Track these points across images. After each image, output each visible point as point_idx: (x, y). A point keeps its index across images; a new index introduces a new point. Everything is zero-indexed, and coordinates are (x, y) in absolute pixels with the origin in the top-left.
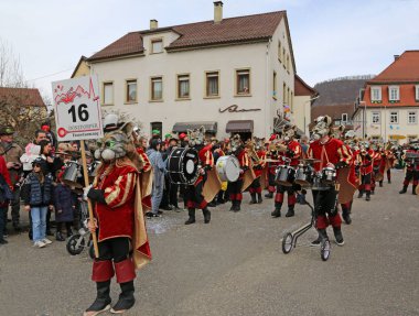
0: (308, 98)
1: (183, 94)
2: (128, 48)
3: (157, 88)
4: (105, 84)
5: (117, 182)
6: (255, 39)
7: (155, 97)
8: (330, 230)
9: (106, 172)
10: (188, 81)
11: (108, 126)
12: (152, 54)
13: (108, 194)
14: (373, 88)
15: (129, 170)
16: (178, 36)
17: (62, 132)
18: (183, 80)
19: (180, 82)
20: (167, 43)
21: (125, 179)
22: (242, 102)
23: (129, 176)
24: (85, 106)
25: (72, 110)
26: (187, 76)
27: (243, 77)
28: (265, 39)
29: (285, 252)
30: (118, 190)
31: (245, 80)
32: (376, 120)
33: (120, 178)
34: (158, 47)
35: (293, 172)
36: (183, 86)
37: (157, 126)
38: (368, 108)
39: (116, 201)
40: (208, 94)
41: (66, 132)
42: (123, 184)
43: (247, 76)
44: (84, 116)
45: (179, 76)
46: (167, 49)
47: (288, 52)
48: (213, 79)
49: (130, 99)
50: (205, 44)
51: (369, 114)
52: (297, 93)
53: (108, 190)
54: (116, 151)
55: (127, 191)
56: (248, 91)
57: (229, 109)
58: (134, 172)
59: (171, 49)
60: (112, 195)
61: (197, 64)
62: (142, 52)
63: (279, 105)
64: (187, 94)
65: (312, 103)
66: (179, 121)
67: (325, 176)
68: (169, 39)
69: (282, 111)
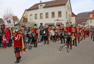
0: (75, 17)
1: (47, 17)
2: (35, 7)
3: (41, 16)
4: (31, 15)
5: (17, 36)
6: (62, 5)
7: (41, 18)
8: (69, 46)
9: (16, 34)
10: (48, 14)
11: (16, 24)
12: (40, 8)
13: (15, 38)
14: (90, 15)
15: (20, 33)
16: (46, 4)
17: (6, 26)
18: (47, 14)
19: (46, 14)
20: (43, 6)
21: (19, 35)
22: (60, 19)
23: (20, 35)
24: (10, 20)
25: (8, 21)
26: (48, 13)
27: (60, 13)
28: (65, 5)
29: (60, 50)
30: (18, 37)
31: (60, 14)
32: (91, 22)
33: (18, 35)
34: (41, 7)
35: (62, 33)
36: (47, 15)
37: (41, 24)
38: (89, 19)
39: (17, 40)
40: (52, 17)
41: (7, 26)
42: (19, 36)
43: (61, 13)
44: (10, 22)
45: (46, 13)
46: (43, 7)
47: (70, 7)
48: (53, 13)
49: (36, 18)
50: (52, 6)
51: (89, 21)
52: (72, 16)
53: (16, 37)
54: (18, 30)
55: (19, 38)
56: (61, 16)
57: (57, 20)
58: (21, 34)
59: (44, 7)
60: (16, 38)
61: (50, 10)
62: (38, 8)
63: (68, 19)
64: (48, 17)
65: (76, 18)
66: (46, 23)
67: (68, 34)
68: (44, 5)
69: (69, 20)
